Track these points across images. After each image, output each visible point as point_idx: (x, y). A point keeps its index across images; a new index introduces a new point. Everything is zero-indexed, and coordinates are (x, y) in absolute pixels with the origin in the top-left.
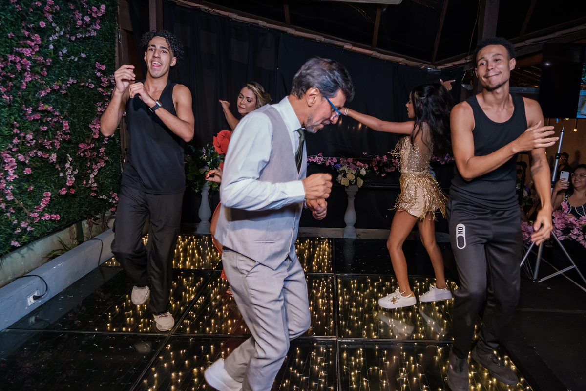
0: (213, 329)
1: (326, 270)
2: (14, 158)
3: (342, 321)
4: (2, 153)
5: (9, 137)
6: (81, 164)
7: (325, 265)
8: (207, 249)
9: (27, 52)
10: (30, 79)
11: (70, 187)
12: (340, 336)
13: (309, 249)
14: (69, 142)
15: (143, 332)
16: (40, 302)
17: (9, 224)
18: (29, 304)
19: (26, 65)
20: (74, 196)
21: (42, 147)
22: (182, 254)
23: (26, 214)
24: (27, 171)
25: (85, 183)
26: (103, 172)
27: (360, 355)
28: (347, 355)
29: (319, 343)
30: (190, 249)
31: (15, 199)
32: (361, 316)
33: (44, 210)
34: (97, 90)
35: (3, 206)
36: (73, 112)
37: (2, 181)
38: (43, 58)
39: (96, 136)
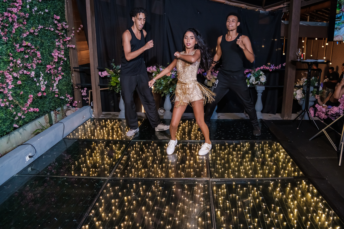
0: (133, 175)
1: (200, 139)
2: (11, 75)
3: (212, 169)
4: (4, 72)
5: (8, 62)
6: (49, 76)
7: (199, 136)
8: (126, 128)
9: (15, 10)
10: (17, 27)
11: (43, 92)
12: (211, 177)
13: (188, 126)
14: (41, 65)
15: (92, 176)
16: (33, 159)
17: (12, 114)
18: (27, 161)
19: (14, 18)
20: (45, 97)
21: (26, 68)
22: (111, 131)
23: (20, 108)
24: (19, 82)
25: (51, 89)
26: (61, 82)
27: (224, 188)
28: (216, 188)
29: (199, 182)
30: (115, 128)
31: (14, 100)
32: (223, 166)
33: (30, 106)
34: (55, 32)
35: (7, 103)
36: (42, 46)
37: (5, 89)
38: (24, 13)
39: (56, 60)
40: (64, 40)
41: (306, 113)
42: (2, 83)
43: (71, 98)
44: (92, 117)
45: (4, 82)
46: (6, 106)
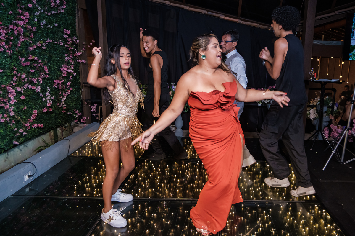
0: (140, 195)
2: (14, 89)
4: (7, 86)
5: (11, 76)
6: (56, 92)
9: (21, 23)
10: (23, 40)
11: (49, 107)
14: (49, 79)
15: (96, 197)
16: (32, 179)
17: (12, 131)
18: (25, 180)
19: (20, 31)
20: (52, 113)
21: (31, 83)
23: (22, 124)
24: (23, 97)
25: (58, 104)
26: (70, 98)
31: (15, 115)
33: (33, 121)
34: (65, 46)
35: (8, 119)
36: (50, 60)
37: (7, 104)
38: (31, 27)
39: (65, 75)
40: (74, 55)
41: (320, 133)
42: (4, 98)
43: (80, 114)
45: (6, 97)
46: (6, 121)
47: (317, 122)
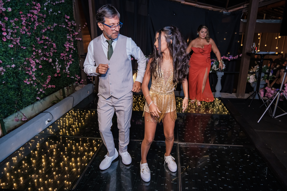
2: (34, 61)
3: (180, 135)
4: (29, 59)
5: (31, 52)
6: (62, 62)
9: (35, 12)
10: (38, 24)
11: (58, 73)
12: (179, 142)
14: (57, 53)
16: (50, 123)
17: (35, 90)
18: (46, 124)
19: (35, 18)
20: (60, 77)
21: (45, 56)
23: (41, 85)
24: (40, 67)
25: (64, 71)
26: (72, 66)
31: (37, 79)
33: (48, 83)
34: (66, 28)
35: (32, 82)
36: (57, 39)
37: (30, 71)
38: (42, 14)
39: (68, 50)
40: (73, 35)
41: (257, 94)
42: (28, 67)
43: (79, 78)
44: (94, 92)
46: (31, 84)
47: (255, 85)
